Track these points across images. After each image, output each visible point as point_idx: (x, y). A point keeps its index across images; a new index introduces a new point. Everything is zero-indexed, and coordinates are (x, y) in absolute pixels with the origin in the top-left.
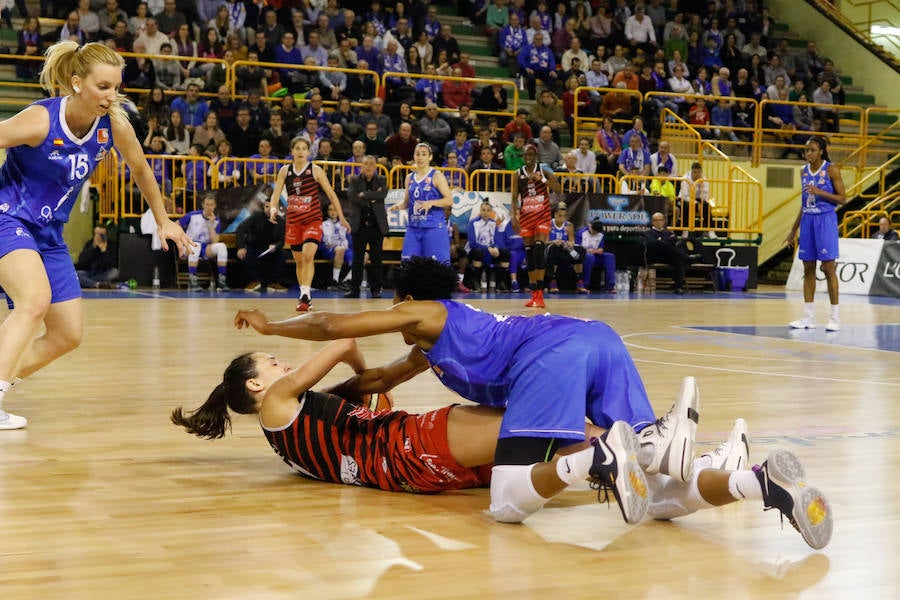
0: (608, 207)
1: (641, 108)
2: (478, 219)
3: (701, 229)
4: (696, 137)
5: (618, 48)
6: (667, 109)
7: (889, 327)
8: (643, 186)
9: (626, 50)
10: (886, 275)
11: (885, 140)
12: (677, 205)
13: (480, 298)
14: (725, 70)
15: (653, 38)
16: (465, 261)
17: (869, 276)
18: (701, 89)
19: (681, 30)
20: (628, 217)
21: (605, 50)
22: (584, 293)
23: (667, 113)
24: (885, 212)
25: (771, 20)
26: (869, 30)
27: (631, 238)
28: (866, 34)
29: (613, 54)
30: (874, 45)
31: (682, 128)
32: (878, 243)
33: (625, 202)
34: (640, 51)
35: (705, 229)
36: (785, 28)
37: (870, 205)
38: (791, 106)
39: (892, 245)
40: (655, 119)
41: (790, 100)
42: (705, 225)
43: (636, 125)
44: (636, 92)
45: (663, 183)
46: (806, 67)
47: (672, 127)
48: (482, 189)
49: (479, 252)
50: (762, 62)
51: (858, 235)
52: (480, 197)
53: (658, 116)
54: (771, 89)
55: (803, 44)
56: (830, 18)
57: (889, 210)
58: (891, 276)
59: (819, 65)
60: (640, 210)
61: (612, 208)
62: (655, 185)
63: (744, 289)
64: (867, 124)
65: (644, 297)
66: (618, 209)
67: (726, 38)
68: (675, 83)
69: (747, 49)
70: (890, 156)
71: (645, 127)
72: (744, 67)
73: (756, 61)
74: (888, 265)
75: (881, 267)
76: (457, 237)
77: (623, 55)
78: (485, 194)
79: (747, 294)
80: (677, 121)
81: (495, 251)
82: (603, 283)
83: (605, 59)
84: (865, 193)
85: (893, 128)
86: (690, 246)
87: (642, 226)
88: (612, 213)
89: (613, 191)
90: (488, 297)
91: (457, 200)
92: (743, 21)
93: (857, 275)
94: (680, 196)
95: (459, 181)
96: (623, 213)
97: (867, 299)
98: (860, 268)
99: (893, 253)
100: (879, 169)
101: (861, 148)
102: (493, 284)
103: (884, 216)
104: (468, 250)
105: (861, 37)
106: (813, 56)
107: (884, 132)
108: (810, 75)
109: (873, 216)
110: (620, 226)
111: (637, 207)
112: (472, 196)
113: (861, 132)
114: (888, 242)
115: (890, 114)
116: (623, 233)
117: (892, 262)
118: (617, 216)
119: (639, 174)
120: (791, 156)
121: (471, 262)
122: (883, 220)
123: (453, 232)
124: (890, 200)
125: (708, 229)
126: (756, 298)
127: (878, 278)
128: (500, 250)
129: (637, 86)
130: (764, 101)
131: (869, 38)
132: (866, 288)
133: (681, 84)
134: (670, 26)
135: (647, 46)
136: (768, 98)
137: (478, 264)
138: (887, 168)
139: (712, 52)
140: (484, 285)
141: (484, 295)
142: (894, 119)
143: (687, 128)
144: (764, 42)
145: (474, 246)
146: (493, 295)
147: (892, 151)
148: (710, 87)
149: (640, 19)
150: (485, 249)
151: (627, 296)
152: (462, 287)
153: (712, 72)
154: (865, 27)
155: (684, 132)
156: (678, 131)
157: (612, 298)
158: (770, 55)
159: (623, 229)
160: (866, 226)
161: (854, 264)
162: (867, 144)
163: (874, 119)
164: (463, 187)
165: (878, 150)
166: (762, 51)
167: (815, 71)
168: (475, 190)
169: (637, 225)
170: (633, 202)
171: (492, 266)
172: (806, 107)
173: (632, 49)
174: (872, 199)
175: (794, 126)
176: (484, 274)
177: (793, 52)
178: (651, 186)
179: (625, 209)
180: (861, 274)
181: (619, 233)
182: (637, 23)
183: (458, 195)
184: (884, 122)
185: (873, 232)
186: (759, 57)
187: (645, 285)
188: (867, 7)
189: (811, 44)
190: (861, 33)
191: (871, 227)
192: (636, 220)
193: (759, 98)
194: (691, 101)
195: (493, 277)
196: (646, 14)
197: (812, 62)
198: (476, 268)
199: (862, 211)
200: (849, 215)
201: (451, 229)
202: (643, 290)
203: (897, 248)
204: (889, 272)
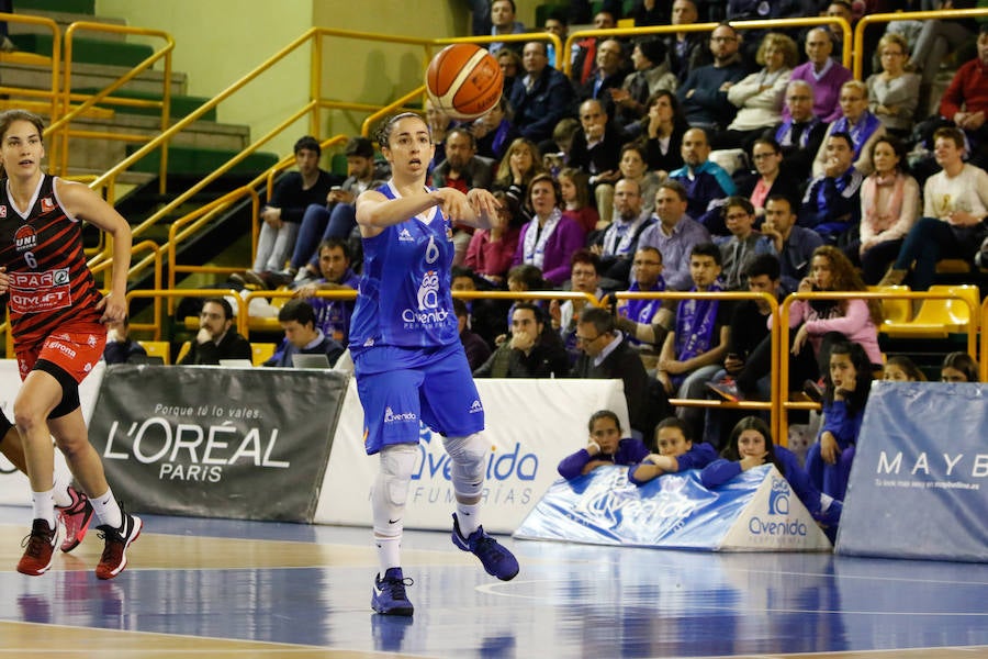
10: (109, 455)
11: (119, 108)
39: (123, 376)
58: (125, 456)
70: (130, 150)
74: (115, 428)
75: (97, 435)
85: (139, 78)
99: (126, 395)
100: (98, 179)
101: (54, 126)
107: (112, 85)
113: (55, 84)
115: (131, 40)
117: (126, 420)
138: (119, 179)
147: (135, 136)
162: (68, 116)
163: (86, 51)
165: (102, 133)
184: (116, 62)
203: (139, 382)
204: (117, 447)
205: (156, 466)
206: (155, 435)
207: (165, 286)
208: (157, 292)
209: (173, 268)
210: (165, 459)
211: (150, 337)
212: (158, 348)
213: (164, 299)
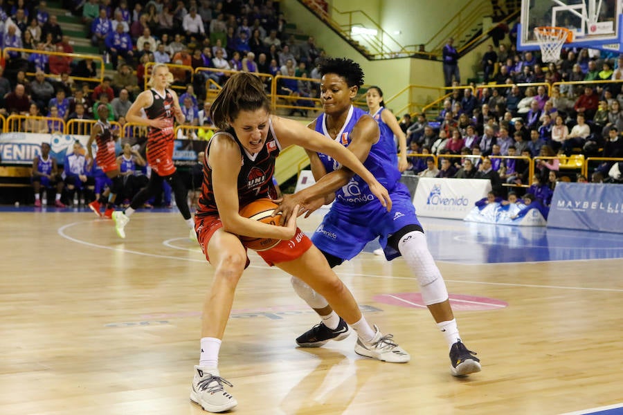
1: (192, 79)
2: (72, 154)
5: (178, 36)
6: (211, 80)
8: (193, 133)
9: (183, 38)
13: (72, 211)
14: (251, 54)
15: (202, 30)
16: (61, 185)
18: (235, 67)
19: (222, 25)
20: (181, 155)
21: (168, 37)
22: (149, 208)
23: (211, 83)
25: (284, 21)
26: (350, 30)
27: (184, 169)
28: (348, 33)
29: (174, 40)
30: (352, 41)
33: (180, 144)
34: (193, 39)
36: (293, 26)
38: (296, 80)
40: (202, 86)
41: (296, 76)
43: (189, 91)
44: (189, 68)
45: (206, 131)
46: (307, 53)
47: (214, 93)
48: (76, 133)
49: (72, 178)
52: (74, 139)
53: (205, 84)
54: (283, 68)
55: (306, 38)
56: (325, 22)
59: (316, 53)
60: (190, 150)
62: (201, 132)
67: (253, 32)
68: (217, 62)
69: (267, 40)
71: (196, 92)
72: (263, 53)
73: (273, 48)
76: (55, 168)
77: (180, 42)
78: (78, 137)
80: (218, 89)
81: (84, 178)
82: (163, 201)
83: (168, 43)
87: (191, 161)
90: (79, 211)
91: (56, 141)
92: (265, 21)
95: (59, 127)
96: (177, 152)
102: (83, 201)
104: (64, 176)
105: (344, 35)
106: (312, 46)
108: (309, 59)
111: (187, 148)
112: (68, 138)
119: (190, 125)
120: (296, 114)
121: (66, 185)
123: (53, 163)
128: (88, 177)
129: (190, 64)
130: (278, 76)
131: (350, 36)
133: (221, 63)
134: (214, 23)
135: (198, 36)
136: (281, 74)
137: (71, 187)
139: (243, 41)
140: (76, 202)
141: (76, 209)
144: (279, 36)
145: (69, 174)
146: (82, 209)
148: (241, 65)
149: (193, 17)
150: (77, 176)
152: (60, 204)
153: (243, 55)
154: (347, 28)
157: (169, 212)
158: (283, 45)
159: (178, 163)
164: (62, 130)
166: (278, 42)
167: (314, 57)
168: (70, 133)
169: (188, 160)
170: (185, 145)
171: (82, 188)
172: (306, 81)
173: (187, 37)
175: (298, 94)
176: (76, 194)
177: (299, 43)
178: (198, 133)
179: (180, 149)
182: (191, 19)
183: (58, 137)
186: (276, 47)
187: (193, 202)
188: (348, 15)
189: (311, 38)
190: (344, 32)
192: (187, 157)
193: (274, 74)
194: (227, 75)
195: (83, 196)
196: (198, 13)
197: (311, 51)
198: (70, 190)
201: (51, 161)
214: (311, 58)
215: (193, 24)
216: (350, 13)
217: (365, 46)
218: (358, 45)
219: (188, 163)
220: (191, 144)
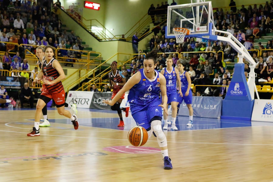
0: (6, 80)
1: (18, 49)
3: (37, 88)
4: (36, 58)
5: (11, 29)
6: (27, 50)
7: (95, 119)
8: (18, 73)
9: (13, 30)
10: (94, 102)
11: (95, 62)
12: (29, 80)
14: (45, 38)
15: (23, 27)
17: (90, 103)
18: (39, 43)
19: (32, 26)
20: (13, 84)
23: (27, 51)
24: (95, 83)
25: (61, 24)
26: (91, 28)
27: (14, 91)
28: (90, 29)
29: (9, 32)
30: (92, 33)
31: (32, 56)
32: (92, 93)
33: (12, 79)
34: (18, 31)
35: (39, 88)
36: (65, 26)
37: (90, 81)
38: (67, 50)
39: (96, 93)
40: (23, 52)
41: (66, 48)
42: (39, 87)
43: (17, 54)
44: (17, 44)
45: (25, 73)
46: (71, 38)
47: (28, 55)
50: (58, 36)
51: (86, 90)
53: (24, 52)
54: (60, 44)
56: (79, 24)
57: (96, 83)
58: (96, 103)
59: (75, 38)
60: (17, 81)
61: (8, 81)
62: (22, 73)
63: (51, 107)
64: (89, 56)
65: (18, 109)
66: (10, 81)
67: (46, 28)
68: (30, 41)
69: (53, 32)
70: (96, 66)
71: (20, 55)
72: (51, 38)
73: (55, 36)
74: (95, 99)
75: (93, 100)
77: (13, 32)
79: (52, 108)
80: (30, 54)
83: (6, 33)
84: (89, 77)
85: (97, 58)
86: (34, 93)
87: (18, 86)
88: (8, 82)
89: (8, 75)
92: (52, 24)
93: (86, 102)
94: (31, 77)
96: (11, 82)
97: (89, 110)
98: (87, 100)
99: (96, 96)
100: (93, 70)
101: (88, 63)
103: (94, 84)
105: (88, 30)
106: (73, 35)
107: (94, 59)
108: (73, 41)
109: (91, 84)
110: (10, 86)
111: (16, 81)
113: (88, 59)
114: (95, 92)
115: (97, 54)
116: (12, 89)
117: (96, 98)
118: (10, 83)
119: (17, 70)
122: (93, 86)
124: (96, 79)
125: (40, 88)
126: (54, 109)
127: (92, 103)
129: (17, 42)
130: (58, 48)
131: (91, 30)
132: (88, 106)
133: (31, 42)
134: (29, 24)
135: (21, 29)
136: (59, 47)
138: (95, 70)
139: (42, 32)
142: (98, 55)
143: (33, 56)
147: (97, 65)
148: (41, 43)
149: (19, 21)
151: (12, 109)
153: (41, 38)
154: (90, 27)
155: (33, 57)
156: (30, 57)
157: (7, 110)
158: (60, 34)
159: (12, 87)
160: (89, 87)
161: (85, 99)
162: (89, 62)
163: (92, 55)
165: (93, 64)
166: (58, 33)
170: (15, 79)
172: (72, 51)
174: (91, 79)
175: (67, 56)
177: (68, 33)
178: (21, 74)
179: (12, 81)
180: (87, 102)
181: (10, 89)
182: (18, 22)
184: (95, 56)
185: (91, 89)
186: (57, 35)
188: (90, 21)
189: (72, 31)
190: (88, 29)
191: (90, 88)
192: (16, 85)
193: (56, 47)
196: (21, 19)
197: (73, 37)
199: (88, 83)
200: (84, 84)
202: (18, 107)
203: (98, 94)
204: (95, 102)
205: (100, 104)
206: (100, 100)
207: (100, 82)
208: (99, 83)
209: (101, 80)
210: (101, 103)
211: (99, 88)
212: (100, 90)
213: (100, 84)
214: (73, 40)
215: (18, 24)
216: (91, 20)
217: (98, 35)
218: (94, 35)
219: (16, 87)
220: (18, 79)
